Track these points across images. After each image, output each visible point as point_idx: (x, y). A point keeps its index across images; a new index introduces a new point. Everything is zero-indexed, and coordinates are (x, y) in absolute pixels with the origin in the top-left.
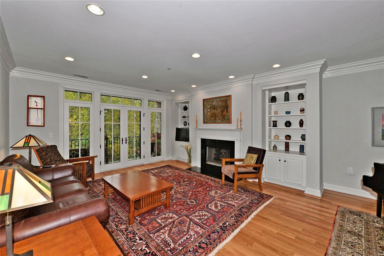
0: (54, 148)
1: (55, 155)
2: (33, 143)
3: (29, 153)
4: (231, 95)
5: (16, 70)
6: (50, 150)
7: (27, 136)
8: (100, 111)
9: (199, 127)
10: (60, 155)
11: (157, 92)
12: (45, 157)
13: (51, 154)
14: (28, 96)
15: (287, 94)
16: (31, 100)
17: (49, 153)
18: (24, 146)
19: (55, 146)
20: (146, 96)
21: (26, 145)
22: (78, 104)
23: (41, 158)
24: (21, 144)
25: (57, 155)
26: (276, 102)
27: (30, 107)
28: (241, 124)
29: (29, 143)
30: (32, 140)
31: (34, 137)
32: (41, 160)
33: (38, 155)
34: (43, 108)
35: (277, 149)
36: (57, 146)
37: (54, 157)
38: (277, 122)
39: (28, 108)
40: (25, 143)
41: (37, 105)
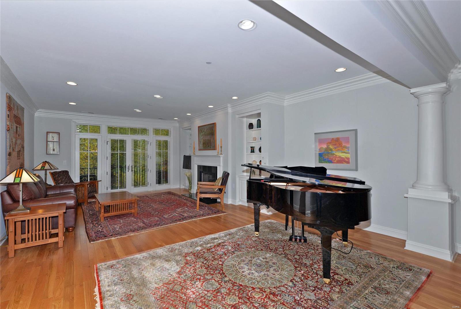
0: (66, 173)
1: (66, 178)
2: (47, 167)
3: (45, 174)
4: (216, 123)
5: (38, 111)
6: (62, 174)
7: (43, 162)
8: (107, 142)
9: (197, 154)
10: (70, 179)
11: (160, 120)
12: (57, 179)
13: (62, 177)
14: (47, 133)
15: (259, 121)
16: (49, 136)
17: (61, 176)
18: (41, 169)
19: (66, 171)
20: (150, 125)
21: (42, 168)
22: (89, 136)
23: (55, 180)
24: (39, 167)
25: (68, 178)
26: (253, 129)
27: (48, 140)
28: (222, 150)
29: (45, 167)
30: (47, 165)
31: (48, 163)
32: (55, 181)
33: (53, 177)
34: (58, 141)
35: (255, 173)
36: (68, 171)
37: (65, 180)
38: (255, 148)
39: (47, 141)
40: (42, 167)
41: (53, 139)
